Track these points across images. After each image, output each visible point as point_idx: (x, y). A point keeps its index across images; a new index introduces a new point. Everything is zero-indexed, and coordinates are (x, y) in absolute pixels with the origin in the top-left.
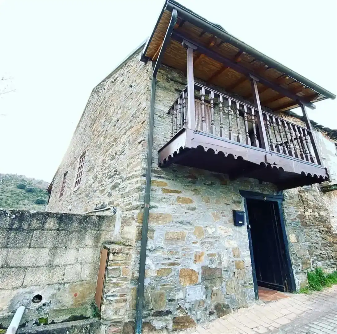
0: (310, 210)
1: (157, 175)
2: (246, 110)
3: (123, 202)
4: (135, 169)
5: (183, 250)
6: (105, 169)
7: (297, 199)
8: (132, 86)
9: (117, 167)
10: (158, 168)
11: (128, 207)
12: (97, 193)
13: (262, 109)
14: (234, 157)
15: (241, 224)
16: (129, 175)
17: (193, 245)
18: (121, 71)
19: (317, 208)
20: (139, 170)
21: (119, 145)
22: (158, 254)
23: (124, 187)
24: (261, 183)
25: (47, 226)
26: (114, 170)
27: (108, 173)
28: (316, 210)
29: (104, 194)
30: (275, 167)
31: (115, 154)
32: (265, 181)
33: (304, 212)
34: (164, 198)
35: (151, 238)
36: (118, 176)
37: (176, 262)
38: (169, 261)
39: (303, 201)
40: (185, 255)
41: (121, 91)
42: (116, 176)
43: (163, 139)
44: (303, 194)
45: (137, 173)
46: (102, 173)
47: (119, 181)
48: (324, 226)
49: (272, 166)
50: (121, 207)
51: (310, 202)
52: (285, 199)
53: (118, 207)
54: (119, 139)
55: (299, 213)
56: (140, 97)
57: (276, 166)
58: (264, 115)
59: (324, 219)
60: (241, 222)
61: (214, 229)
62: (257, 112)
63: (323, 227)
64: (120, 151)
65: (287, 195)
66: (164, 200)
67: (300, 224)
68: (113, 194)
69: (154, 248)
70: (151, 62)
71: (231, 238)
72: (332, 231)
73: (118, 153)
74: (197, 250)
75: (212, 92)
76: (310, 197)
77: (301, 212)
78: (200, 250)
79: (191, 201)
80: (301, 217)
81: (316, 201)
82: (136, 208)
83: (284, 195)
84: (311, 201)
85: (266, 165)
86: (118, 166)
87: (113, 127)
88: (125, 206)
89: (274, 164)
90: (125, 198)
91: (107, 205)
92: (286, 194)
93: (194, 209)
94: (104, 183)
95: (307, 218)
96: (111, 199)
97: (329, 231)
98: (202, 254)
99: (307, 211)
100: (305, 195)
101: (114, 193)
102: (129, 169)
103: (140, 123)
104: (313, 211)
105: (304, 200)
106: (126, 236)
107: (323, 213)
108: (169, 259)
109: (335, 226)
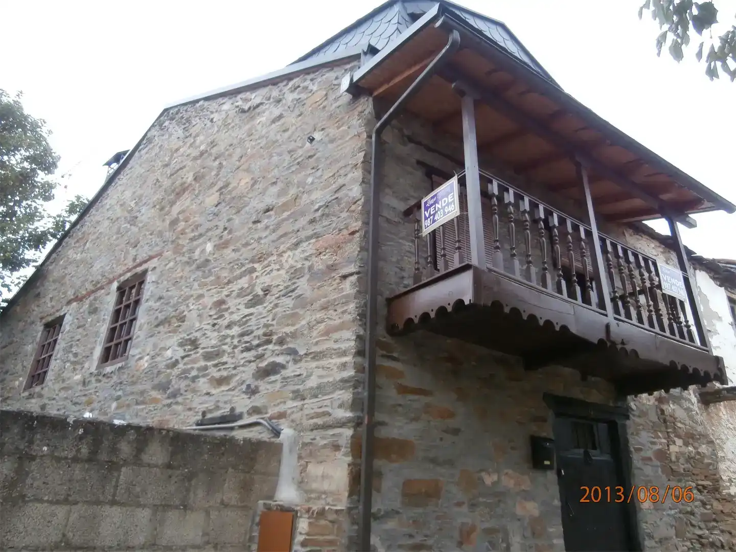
0: (679, 442)
1: (384, 353)
2: (570, 230)
3: (302, 410)
4: (336, 336)
5: (438, 518)
6: (229, 326)
7: (653, 417)
8: (313, 139)
9: (272, 325)
10: (386, 335)
11: (319, 421)
12: (203, 384)
13: (599, 229)
14: (554, 327)
15: (547, 465)
16: (315, 349)
17: (456, 509)
18: (275, 92)
19: (693, 438)
20: (348, 340)
21: (275, 273)
22: (391, 524)
23: (299, 375)
24: (584, 378)
25: (145, 458)
26: (260, 332)
27: (242, 335)
28: (691, 441)
29: (230, 387)
30: (624, 349)
31: (261, 293)
32: (594, 376)
33: (668, 446)
34: (400, 405)
35: (379, 491)
36: (277, 347)
37: (424, 542)
38: (411, 542)
39: (665, 422)
40: (441, 529)
41: (277, 141)
42: (270, 347)
43: (396, 273)
44: (665, 407)
45: (343, 346)
46: (216, 334)
47: (280, 360)
48: (706, 477)
49: (619, 347)
50: (293, 421)
51: (679, 425)
52: (631, 416)
53: (282, 421)
54: (275, 258)
55: (658, 447)
56: (342, 172)
57: (625, 346)
58: (603, 241)
59: (706, 461)
60: (547, 463)
61: (495, 477)
62: (589, 234)
63: (703, 478)
64: (281, 288)
65: (634, 407)
66: (400, 409)
67: (660, 470)
68: (261, 388)
69: (382, 513)
70: (371, 99)
71: (527, 496)
72: (721, 488)
73: (274, 291)
74: (465, 520)
75: (510, 190)
76: (680, 413)
77: (661, 444)
78: (469, 521)
79: (451, 415)
80: (662, 455)
81: (691, 422)
82: (342, 424)
83: (629, 409)
84: (680, 422)
85: (609, 344)
86: (274, 322)
87: (251, 225)
88: (308, 419)
89: (623, 343)
90: (306, 401)
91: (246, 416)
92: (632, 405)
93: (456, 432)
94: (225, 359)
95: (673, 459)
96: (258, 401)
97: (715, 488)
98: (473, 529)
99: (674, 443)
100: (670, 408)
101: (264, 386)
102: (315, 334)
103: (345, 232)
104: (686, 444)
105: (668, 418)
106: (314, 486)
107: (703, 449)
108: (411, 536)
109: (727, 478)
